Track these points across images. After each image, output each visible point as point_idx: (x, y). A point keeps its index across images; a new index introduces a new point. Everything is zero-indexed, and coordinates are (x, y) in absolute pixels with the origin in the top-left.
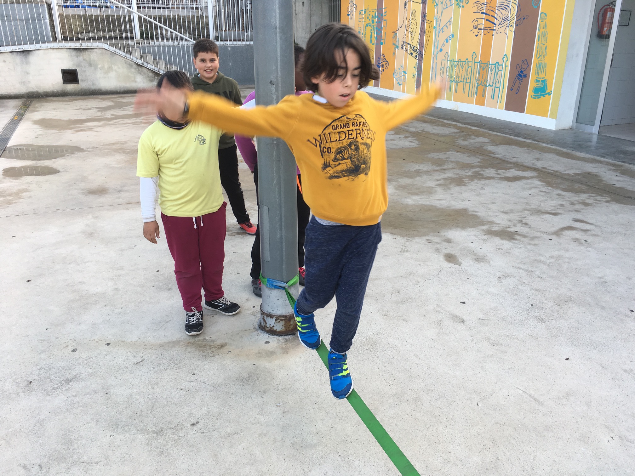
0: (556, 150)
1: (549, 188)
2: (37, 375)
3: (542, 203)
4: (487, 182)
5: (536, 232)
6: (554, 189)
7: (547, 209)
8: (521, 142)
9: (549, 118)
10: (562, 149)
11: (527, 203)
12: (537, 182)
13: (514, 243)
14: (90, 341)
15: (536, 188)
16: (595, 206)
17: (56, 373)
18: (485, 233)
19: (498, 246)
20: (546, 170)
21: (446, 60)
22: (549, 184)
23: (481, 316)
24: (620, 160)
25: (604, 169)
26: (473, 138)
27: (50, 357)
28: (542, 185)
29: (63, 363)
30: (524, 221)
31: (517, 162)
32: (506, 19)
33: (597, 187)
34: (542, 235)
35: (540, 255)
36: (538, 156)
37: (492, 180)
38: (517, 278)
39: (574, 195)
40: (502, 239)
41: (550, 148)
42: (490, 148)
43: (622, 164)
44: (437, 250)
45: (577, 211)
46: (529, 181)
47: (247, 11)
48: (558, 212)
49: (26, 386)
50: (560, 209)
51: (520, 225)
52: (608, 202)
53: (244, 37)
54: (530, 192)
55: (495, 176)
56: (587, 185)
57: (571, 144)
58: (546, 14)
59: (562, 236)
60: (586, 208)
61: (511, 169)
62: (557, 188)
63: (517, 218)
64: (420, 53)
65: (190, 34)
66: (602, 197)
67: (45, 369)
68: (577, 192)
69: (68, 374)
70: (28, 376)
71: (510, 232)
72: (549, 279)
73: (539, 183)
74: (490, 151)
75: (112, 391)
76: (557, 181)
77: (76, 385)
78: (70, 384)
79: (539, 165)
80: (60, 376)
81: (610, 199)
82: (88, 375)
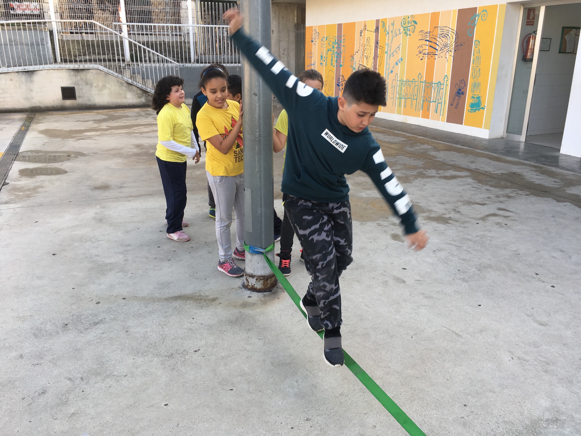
0: (488, 155)
1: (480, 184)
2: (71, 320)
3: (473, 197)
4: (429, 180)
5: (467, 217)
6: (484, 185)
7: (476, 201)
9: (484, 129)
10: (493, 154)
11: (461, 196)
12: (470, 180)
13: (448, 226)
14: (110, 297)
15: (468, 184)
16: (516, 198)
18: (424, 219)
19: (435, 228)
20: (479, 171)
21: (397, 80)
22: (480, 181)
23: (418, 278)
24: (541, 163)
25: (526, 170)
26: (419, 145)
27: (79, 307)
28: (474, 182)
29: (90, 312)
30: (457, 210)
31: (454, 164)
32: (446, 46)
33: (519, 184)
34: (471, 220)
35: (469, 235)
36: (472, 159)
37: (433, 178)
38: (449, 252)
39: (500, 190)
40: (438, 223)
41: (483, 153)
42: (433, 153)
43: (543, 166)
44: (386, 231)
45: (501, 202)
46: (463, 179)
47: (223, 37)
48: (485, 203)
49: (63, 327)
50: (487, 201)
51: (453, 212)
52: (527, 195)
53: (221, 60)
54: (463, 188)
55: (436, 175)
56: (511, 183)
57: (501, 150)
58: (479, 41)
59: (486, 220)
60: (509, 199)
61: (449, 170)
62: (486, 185)
63: (451, 207)
65: (174, 57)
66: (523, 192)
67: (76, 316)
68: (503, 188)
69: (95, 319)
70: (63, 320)
71: (445, 218)
72: (473, 252)
73: (472, 181)
74: (432, 155)
75: (131, 330)
76: (487, 179)
77: (103, 326)
78: (98, 325)
79: (473, 166)
80: (89, 320)
81: (529, 193)
82: (111, 320)
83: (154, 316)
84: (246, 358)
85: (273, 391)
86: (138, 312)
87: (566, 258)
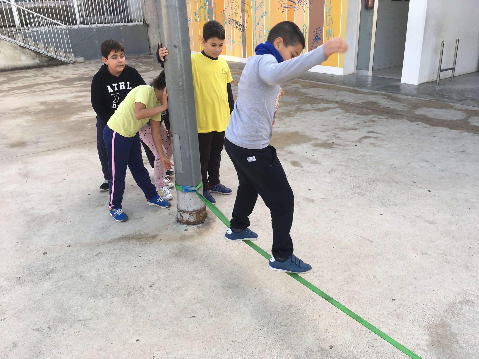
0: (347, 88)
1: (348, 113)
2: (22, 273)
3: (346, 124)
4: (307, 113)
5: (346, 141)
6: (351, 114)
7: (349, 127)
8: (323, 85)
9: (339, 67)
10: (350, 88)
11: (336, 124)
12: (339, 110)
13: (334, 150)
14: (55, 246)
15: (339, 114)
16: (379, 122)
17: (37, 269)
18: (313, 146)
19: (324, 153)
20: (344, 102)
21: (263, 31)
22: (347, 111)
23: (324, 197)
24: (389, 92)
25: (380, 98)
26: (290, 85)
27: (27, 260)
28: (343, 112)
29: (39, 263)
30: (337, 136)
31: (323, 99)
33: (378, 110)
34: (350, 143)
35: (353, 156)
36: (336, 93)
37: (310, 112)
38: (340, 171)
39: (365, 116)
40: (325, 148)
41: (343, 88)
42: (304, 91)
43: (391, 94)
45: (368, 126)
46: (334, 110)
48: (356, 128)
49: (16, 281)
50: (357, 126)
51: (334, 138)
52: (386, 118)
53: (105, 21)
54: (336, 117)
55: (311, 108)
56: (372, 109)
57: (356, 84)
59: (362, 142)
60: (374, 124)
61: (321, 103)
62: (353, 113)
63: (332, 134)
64: (243, 27)
67: (27, 268)
68: (366, 114)
69: (46, 269)
70: (15, 274)
71: (330, 143)
72: (360, 169)
73: (341, 111)
74: (304, 93)
75: (84, 275)
76: (352, 108)
77: (56, 275)
78: (51, 274)
79: (338, 99)
80: (41, 271)
81: (387, 117)
82: (62, 268)
83: (102, 259)
84: (199, 286)
85: (231, 312)
86: (86, 257)
87: (432, 167)
